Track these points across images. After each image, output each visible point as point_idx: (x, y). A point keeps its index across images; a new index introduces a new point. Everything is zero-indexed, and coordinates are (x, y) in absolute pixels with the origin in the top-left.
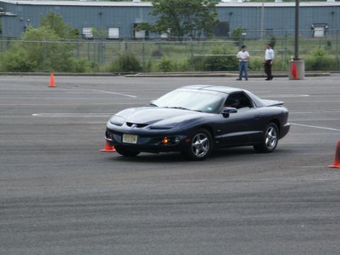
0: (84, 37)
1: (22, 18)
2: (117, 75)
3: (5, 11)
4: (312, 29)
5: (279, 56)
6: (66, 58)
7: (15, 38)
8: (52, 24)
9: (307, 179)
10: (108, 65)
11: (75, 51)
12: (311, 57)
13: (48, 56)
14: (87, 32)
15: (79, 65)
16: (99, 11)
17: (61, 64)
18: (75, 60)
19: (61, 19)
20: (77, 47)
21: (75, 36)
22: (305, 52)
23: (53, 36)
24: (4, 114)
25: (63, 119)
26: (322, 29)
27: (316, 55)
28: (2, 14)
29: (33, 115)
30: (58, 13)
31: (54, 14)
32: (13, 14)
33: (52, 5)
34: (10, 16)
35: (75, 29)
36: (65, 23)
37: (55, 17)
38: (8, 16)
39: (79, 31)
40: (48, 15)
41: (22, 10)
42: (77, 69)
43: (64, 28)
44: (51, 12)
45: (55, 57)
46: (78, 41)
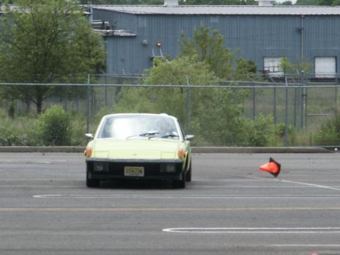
0: (265, 76)
1: (145, 41)
2: (330, 150)
3: (113, 28)
6: (229, 118)
7: (132, 80)
8: (204, 51)
10: (313, 131)
11: (248, 105)
13: (195, 114)
14: (273, 66)
15: (256, 132)
16: (297, 24)
17: (220, 129)
18: (249, 123)
20: (253, 96)
21: (248, 75)
23: (205, 74)
24: (109, 229)
25: (222, 237)
28: (108, 33)
29: (164, 230)
30: (215, 30)
31: (207, 31)
32: (129, 34)
33: (205, 15)
34: (122, 37)
35: (249, 60)
36: (229, 49)
37: (209, 38)
38: (119, 37)
39: (256, 64)
40: (195, 34)
41: (145, 25)
42: (251, 139)
43: (226, 59)
44: (202, 29)
45: (208, 116)
46: (253, 84)
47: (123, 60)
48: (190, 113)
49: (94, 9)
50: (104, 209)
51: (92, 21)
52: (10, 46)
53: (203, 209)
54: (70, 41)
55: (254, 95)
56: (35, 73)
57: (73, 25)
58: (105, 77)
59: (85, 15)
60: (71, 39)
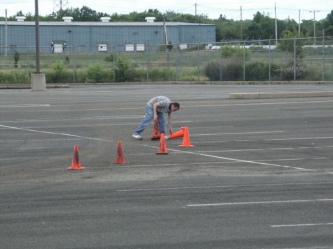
4: (52, 45)
5: (23, 70)
9: (48, 180)
12: (52, 71)
22: (46, 66)
26: (61, 45)
27: (55, 69)
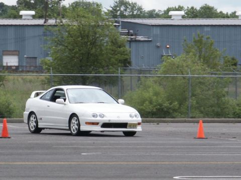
1: (158, 44)
3: (136, 35)
6: (219, 98)
7: (149, 71)
8: (200, 52)
11: (231, 89)
13: (193, 95)
15: (237, 108)
17: (212, 106)
19: (212, 44)
21: (232, 67)
28: (132, 39)
29: (174, 178)
30: (208, 36)
31: (202, 37)
32: (147, 39)
33: (201, 26)
34: (142, 41)
35: (232, 57)
36: (218, 49)
37: (204, 42)
38: (139, 41)
39: (237, 60)
40: (194, 39)
41: (158, 33)
42: (234, 113)
43: (216, 57)
44: (199, 35)
45: (203, 97)
46: (236, 74)
47: (142, 58)
48: (190, 95)
49: (122, 22)
50: (132, 163)
51: (120, 30)
52: (63, 47)
53: (202, 163)
54: (105, 44)
55: (236, 82)
56: (81, 67)
57: (107, 33)
58: (131, 69)
59: (115, 26)
60: (106, 43)
